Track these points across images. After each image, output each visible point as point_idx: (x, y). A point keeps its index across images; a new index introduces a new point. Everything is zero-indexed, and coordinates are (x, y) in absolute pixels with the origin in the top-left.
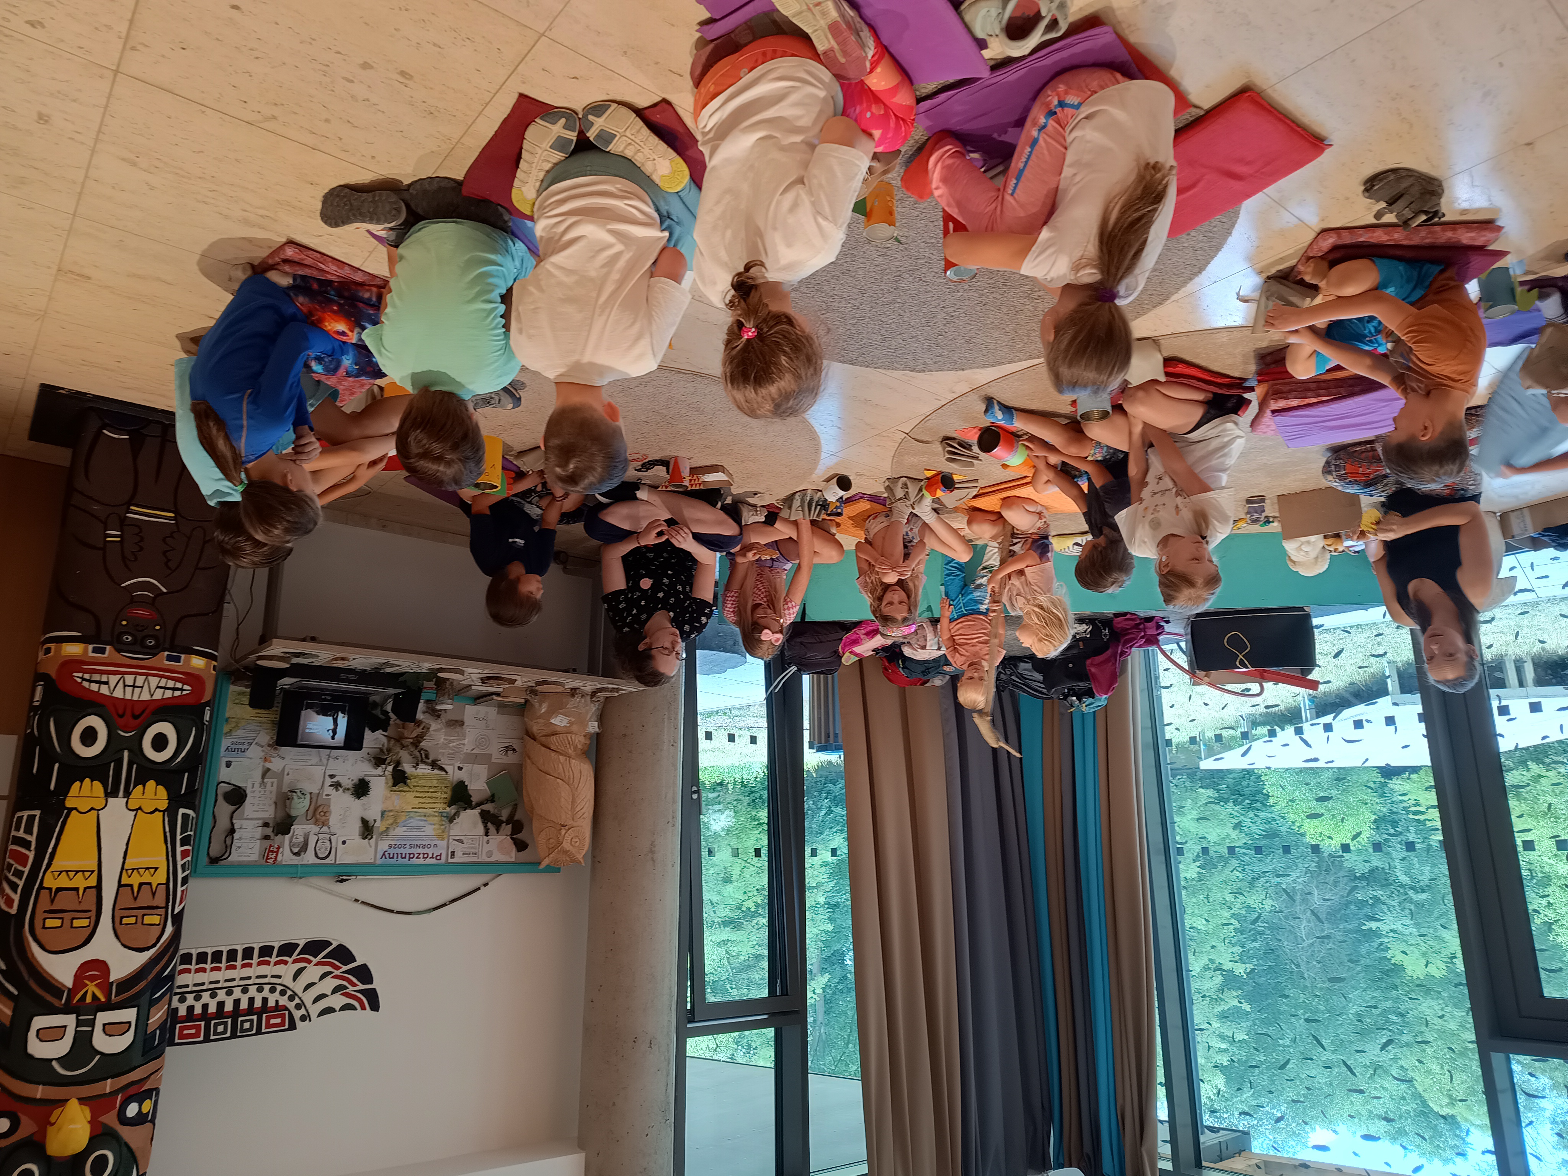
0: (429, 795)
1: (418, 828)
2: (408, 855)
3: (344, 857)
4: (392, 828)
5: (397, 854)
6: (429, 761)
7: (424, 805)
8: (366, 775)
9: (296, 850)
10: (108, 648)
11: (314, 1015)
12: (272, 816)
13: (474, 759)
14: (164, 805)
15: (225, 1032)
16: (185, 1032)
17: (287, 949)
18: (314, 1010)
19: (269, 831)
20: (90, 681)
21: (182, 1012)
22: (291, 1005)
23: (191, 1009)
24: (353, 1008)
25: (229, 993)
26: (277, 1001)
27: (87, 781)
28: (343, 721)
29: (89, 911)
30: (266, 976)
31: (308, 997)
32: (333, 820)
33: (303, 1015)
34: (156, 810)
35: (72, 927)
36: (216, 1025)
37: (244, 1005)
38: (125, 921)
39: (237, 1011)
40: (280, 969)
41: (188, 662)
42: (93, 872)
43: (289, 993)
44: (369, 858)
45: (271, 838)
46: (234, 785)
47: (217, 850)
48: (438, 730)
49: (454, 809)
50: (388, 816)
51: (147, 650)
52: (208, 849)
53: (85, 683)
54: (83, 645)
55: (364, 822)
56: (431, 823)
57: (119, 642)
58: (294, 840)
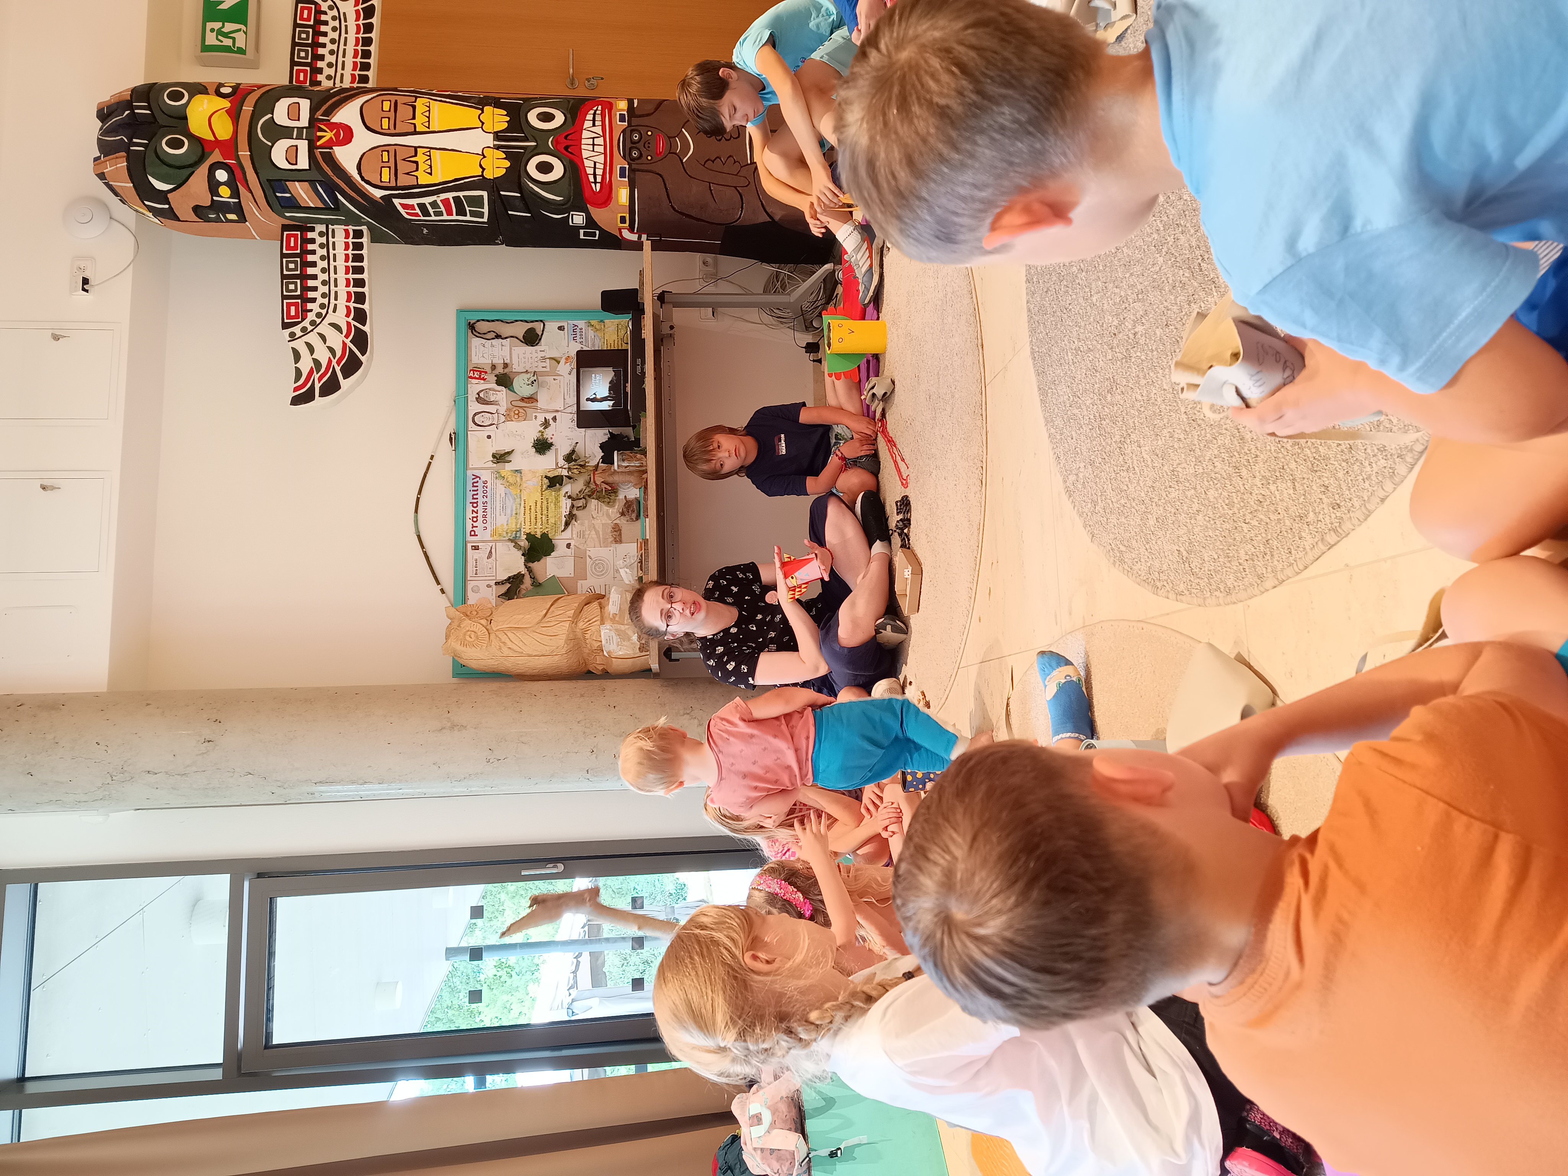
0: (539, 516)
2: (475, 501)
3: (476, 437)
4: (504, 482)
5: (477, 490)
6: (575, 512)
7: (528, 512)
8: (557, 450)
9: (482, 395)
10: (626, 124)
11: (294, 344)
12: (514, 370)
13: (580, 558)
14: (488, 175)
15: (288, 269)
16: (292, 239)
17: (361, 316)
18: (300, 345)
19: (500, 370)
20: (594, 114)
21: (310, 235)
22: (306, 323)
23: (313, 241)
24: (297, 378)
25: (323, 270)
26: (311, 310)
27: (508, 119)
28: (606, 406)
29: (395, 128)
30: (336, 299)
31: (313, 338)
32: (512, 425)
33: (295, 334)
34: (484, 169)
35: (382, 118)
36: (295, 262)
37: (311, 283)
38: (385, 154)
39: (304, 277)
40: (342, 310)
41: (622, 184)
42: (429, 128)
43: (318, 321)
44: (473, 462)
45: (494, 372)
46: (542, 334)
47: (482, 327)
48: (608, 515)
49: (524, 543)
50: (516, 477)
51: (627, 152)
52: (483, 320)
53: (592, 112)
54: (626, 108)
55: (509, 453)
56: (510, 521)
57: (632, 131)
58: (492, 392)
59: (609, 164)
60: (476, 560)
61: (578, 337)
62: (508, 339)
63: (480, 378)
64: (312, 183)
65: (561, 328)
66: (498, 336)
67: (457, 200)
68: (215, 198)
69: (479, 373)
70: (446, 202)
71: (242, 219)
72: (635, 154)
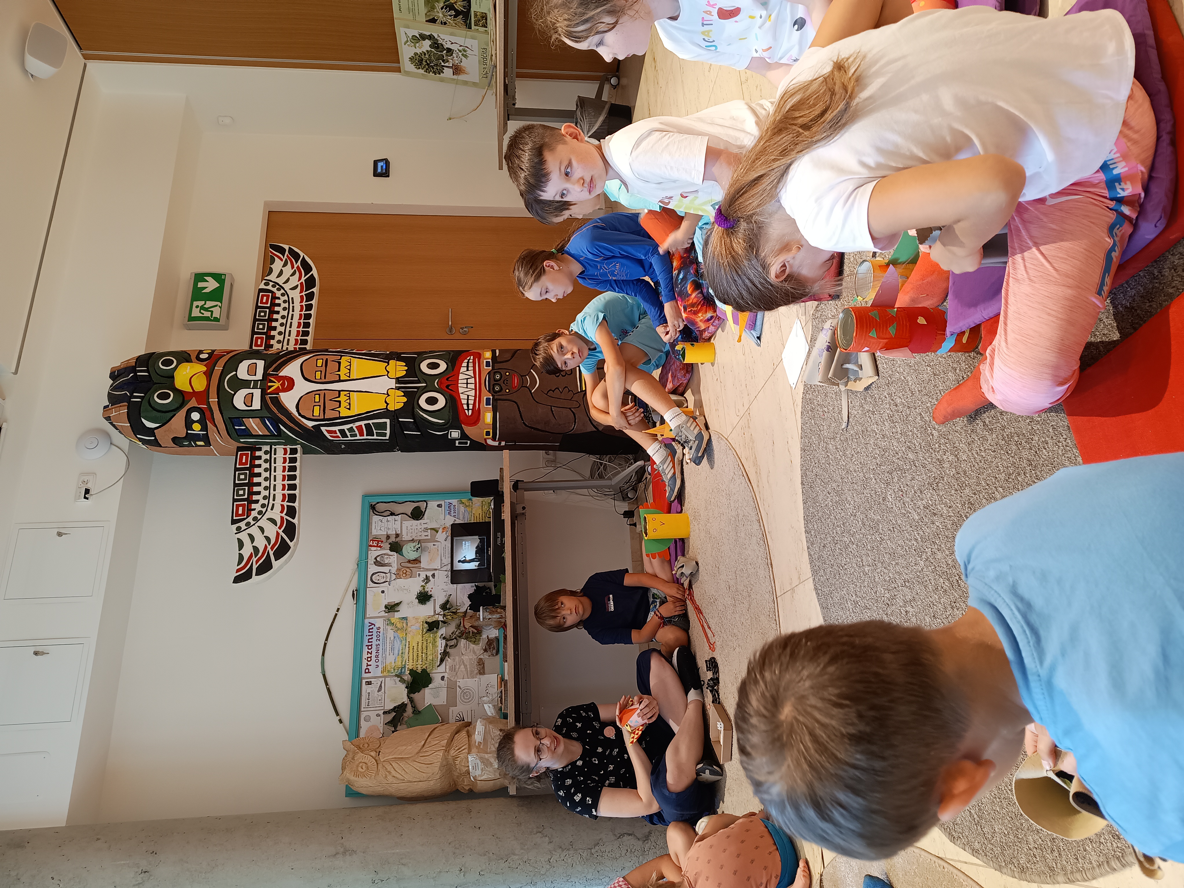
0: (420, 654)
1: (392, 649)
2: (370, 644)
3: (372, 594)
4: (393, 627)
5: (372, 635)
6: (448, 650)
7: (411, 651)
8: (435, 600)
9: (378, 559)
10: (491, 368)
11: (239, 536)
12: (403, 539)
13: (452, 688)
14: (391, 408)
15: (239, 479)
16: (244, 457)
17: (292, 512)
18: (244, 536)
19: (393, 539)
20: (468, 363)
21: (258, 453)
22: (250, 519)
23: (260, 458)
24: (240, 562)
25: (266, 479)
26: (255, 509)
27: (406, 368)
28: (473, 566)
29: (325, 378)
30: (274, 500)
31: (254, 530)
32: (401, 582)
33: (241, 528)
34: (388, 404)
35: (316, 371)
36: (245, 474)
37: (256, 489)
38: (317, 396)
39: (251, 485)
40: (278, 508)
41: (487, 410)
42: (349, 377)
43: (259, 517)
44: (370, 613)
45: (388, 541)
46: (425, 511)
47: (380, 507)
48: (474, 652)
49: (407, 677)
50: (403, 623)
51: (492, 387)
52: (382, 502)
53: (466, 361)
54: (491, 357)
55: (398, 604)
56: (397, 660)
57: (495, 373)
58: (386, 556)
59: (478, 397)
60: (369, 693)
61: (453, 512)
62: (400, 516)
63: (377, 546)
64: (262, 419)
65: (439, 506)
66: (392, 514)
67: (368, 426)
68: (189, 432)
69: (377, 542)
70: (360, 428)
71: (208, 443)
72: (497, 388)
